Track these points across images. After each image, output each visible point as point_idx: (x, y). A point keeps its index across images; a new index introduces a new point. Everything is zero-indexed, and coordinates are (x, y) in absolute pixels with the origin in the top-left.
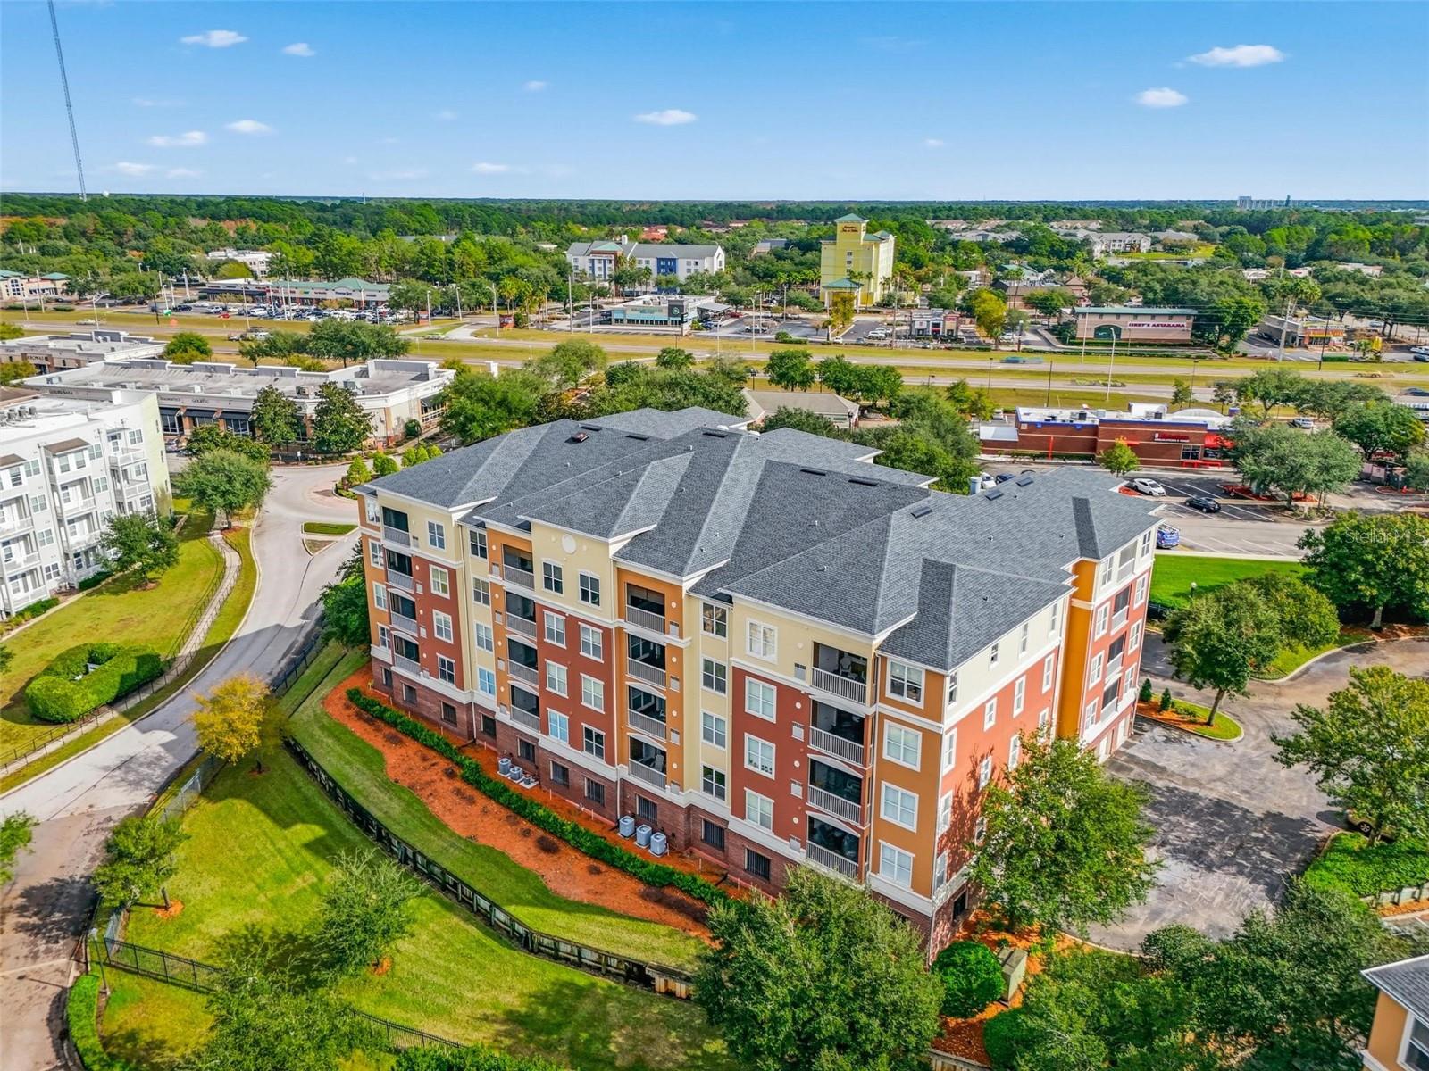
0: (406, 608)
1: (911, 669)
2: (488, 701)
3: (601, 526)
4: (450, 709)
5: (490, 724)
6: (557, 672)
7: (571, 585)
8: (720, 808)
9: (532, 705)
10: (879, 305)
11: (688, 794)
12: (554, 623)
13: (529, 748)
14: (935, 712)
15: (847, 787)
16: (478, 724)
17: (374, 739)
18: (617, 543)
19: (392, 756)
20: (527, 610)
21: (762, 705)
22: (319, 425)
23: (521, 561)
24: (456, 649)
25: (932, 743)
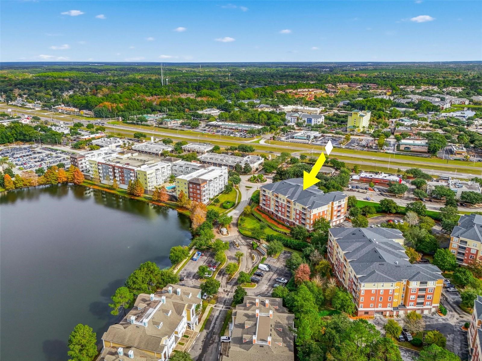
0: (264, 200)
1: (309, 210)
2: (273, 211)
3: (285, 195)
4: (268, 211)
5: (273, 213)
6: (280, 208)
7: (282, 200)
8: (294, 221)
9: (277, 211)
10: (361, 133)
11: (292, 220)
12: (280, 203)
13: (277, 216)
14: (311, 213)
15: (304, 219)
16: (271, 213)
17: (260, 213)
18: (286, 197)
19: (263, 215)
20: (277, 202)
21: (298, 212)
22: (244, 169)
23: (277, 197)
24: (270, 205)
25: (311, 216)
